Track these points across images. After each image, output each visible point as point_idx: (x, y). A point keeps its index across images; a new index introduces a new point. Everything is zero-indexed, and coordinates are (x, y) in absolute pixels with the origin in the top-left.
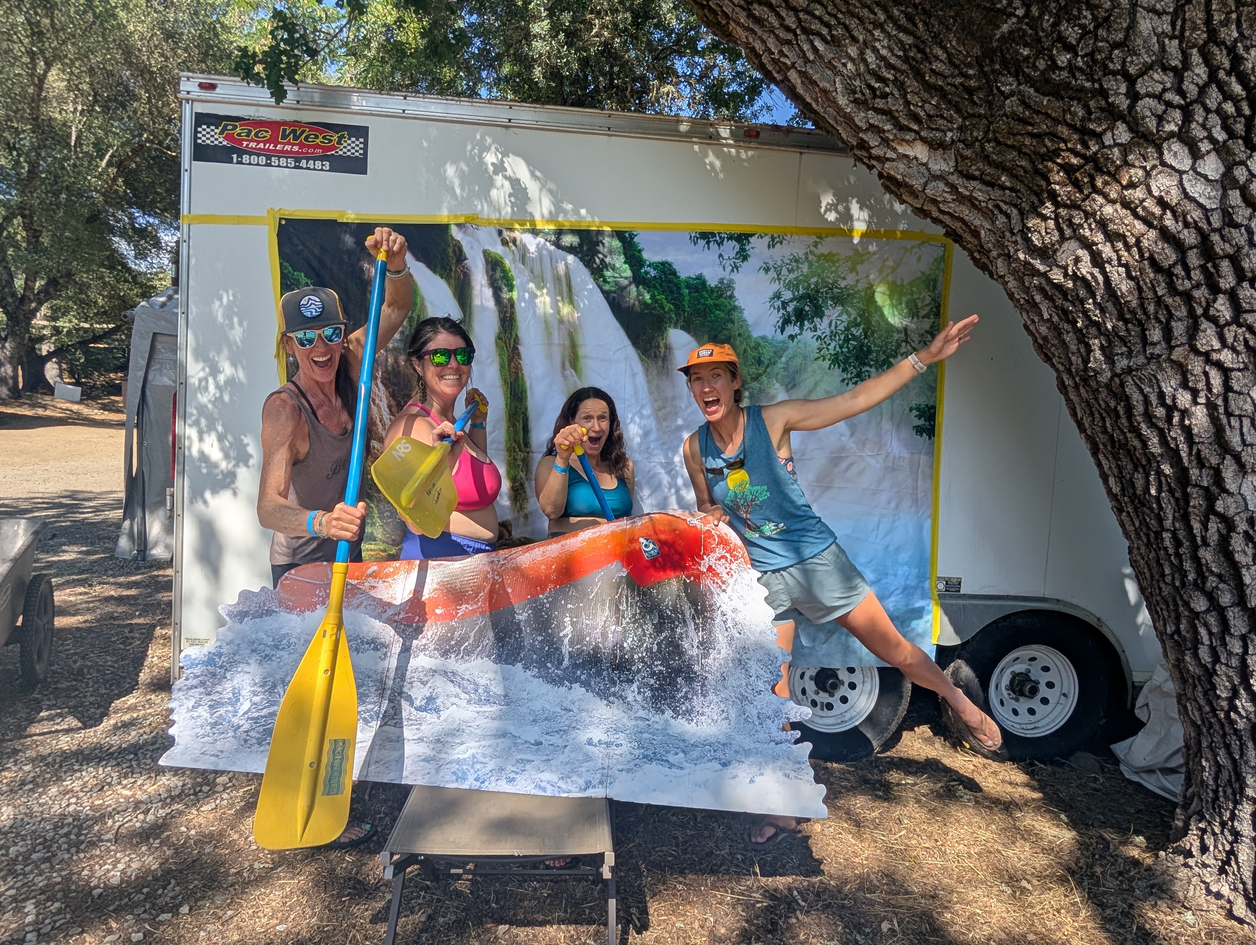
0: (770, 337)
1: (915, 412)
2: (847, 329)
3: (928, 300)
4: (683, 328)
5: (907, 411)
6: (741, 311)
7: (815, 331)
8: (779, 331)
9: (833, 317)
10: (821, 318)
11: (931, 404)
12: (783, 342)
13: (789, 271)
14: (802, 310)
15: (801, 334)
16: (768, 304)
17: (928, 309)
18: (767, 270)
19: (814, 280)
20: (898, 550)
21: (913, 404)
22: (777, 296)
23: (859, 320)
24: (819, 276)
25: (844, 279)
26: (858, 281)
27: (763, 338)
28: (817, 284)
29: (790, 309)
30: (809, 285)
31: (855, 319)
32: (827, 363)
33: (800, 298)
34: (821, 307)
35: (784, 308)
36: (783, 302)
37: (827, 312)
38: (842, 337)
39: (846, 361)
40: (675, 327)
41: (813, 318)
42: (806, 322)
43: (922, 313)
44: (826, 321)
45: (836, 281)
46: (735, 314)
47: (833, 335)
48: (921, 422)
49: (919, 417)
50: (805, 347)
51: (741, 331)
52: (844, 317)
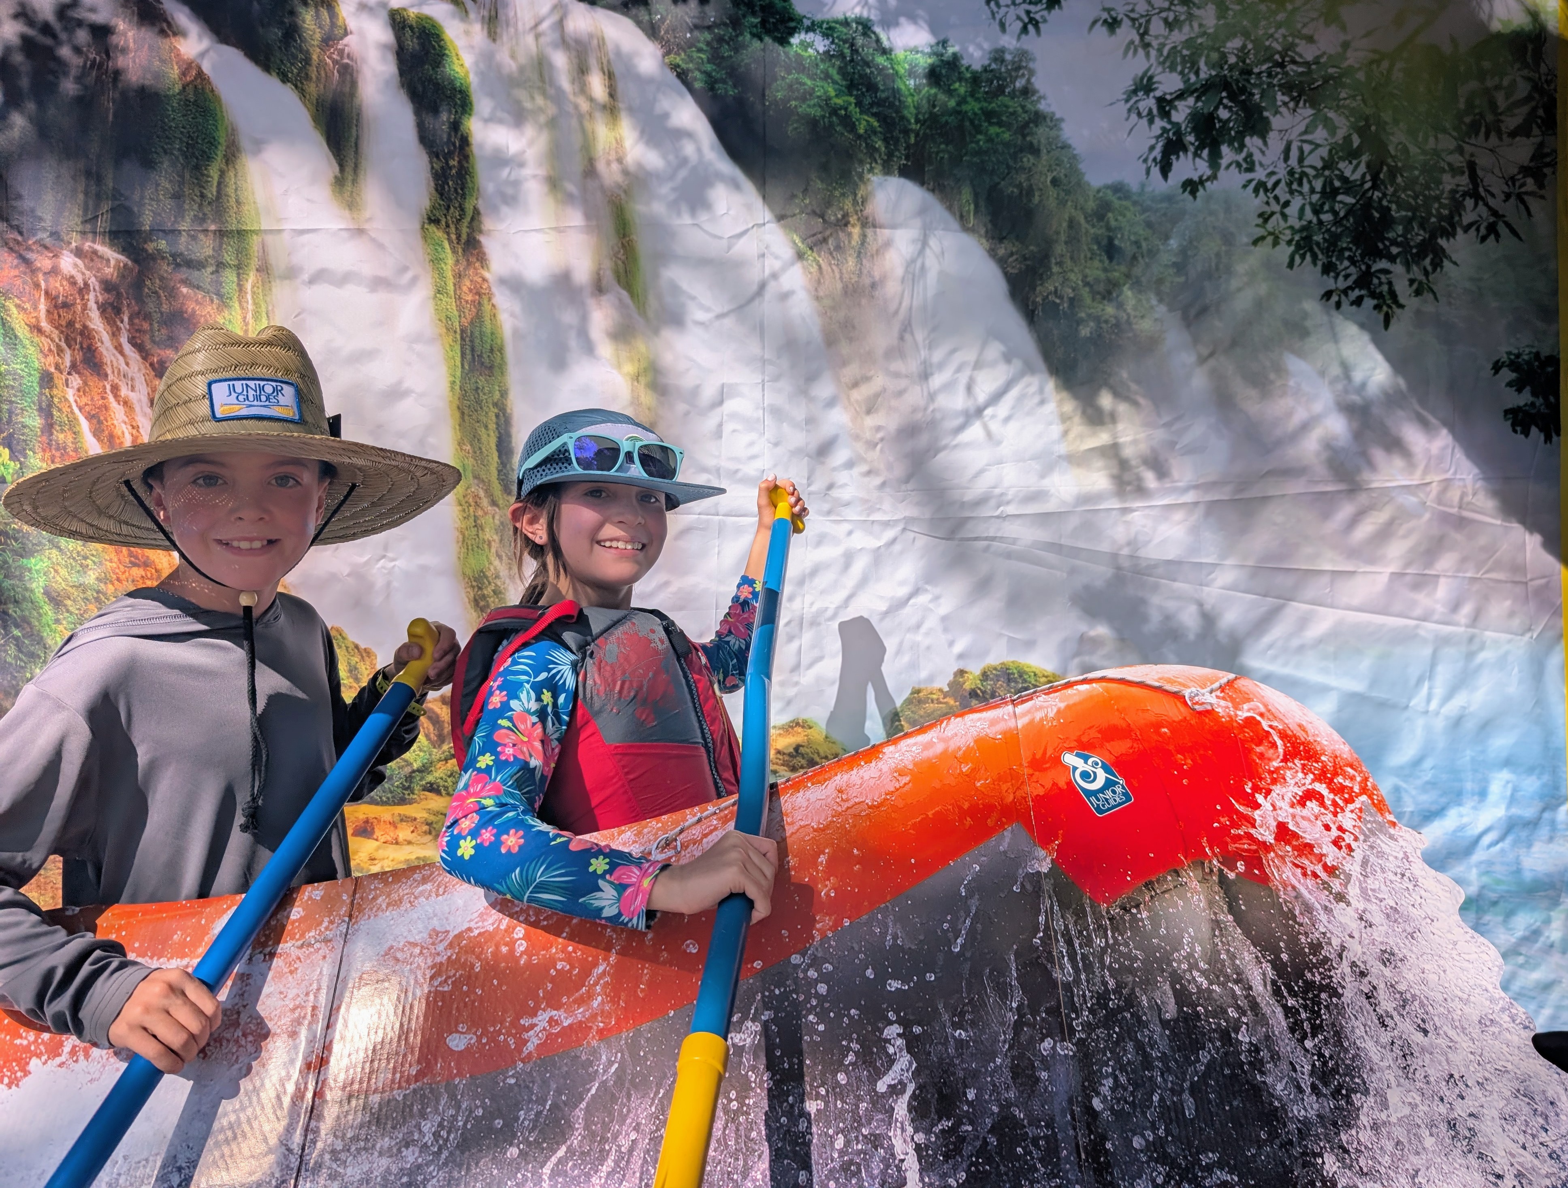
0: (1135, 187)
1: (1507, 375)
2: (1328, 164)
3: (1523, 89)
4: (904, 173)
5: (1488, 371)
6: (1055, 123)
7: (1251, 169)
8: (1156, 171)
9: (1294, 135)
10: (1263, 137)
11: (1545, 352)
12: (1169, 198)
13: (1170, 25)
14: (1211, 118)
15: (1213, 177)
16: (1123, 107)
17: (1525, 110)
18: (1112, 24)
19: (1235, 44)
20: (1486, 727)
21: (1502, 352)
22: (1145, 85)
23: (1356, 141)
24: (1246, 34)
25: (1310, 39)
26: (1346, 45)
27: (1118, 189)
28: (1242, 54)
29: (1181, 113)
30: (1224, 57)
31: (1347, 139)
32: (1284, 251)
33: (1205, 89)
34: (1260, 110)
35: (1165, 114)
36: (1161, 101)
37: (1276, 122)
38: (1318, 185)
39: (1332, 245)
40: (887, 171)
41: (1241, 136)
42: (1225, 149)
43: (1512, 122)
44: (1275, 142)
45: (1292, 46)
46: (1041, 134)
47: (1296, 179)
48: (1524, 398)
49: (1518, 385)
50: (1228, 210)
51: (1060, 173)
52: (1320, 134)
